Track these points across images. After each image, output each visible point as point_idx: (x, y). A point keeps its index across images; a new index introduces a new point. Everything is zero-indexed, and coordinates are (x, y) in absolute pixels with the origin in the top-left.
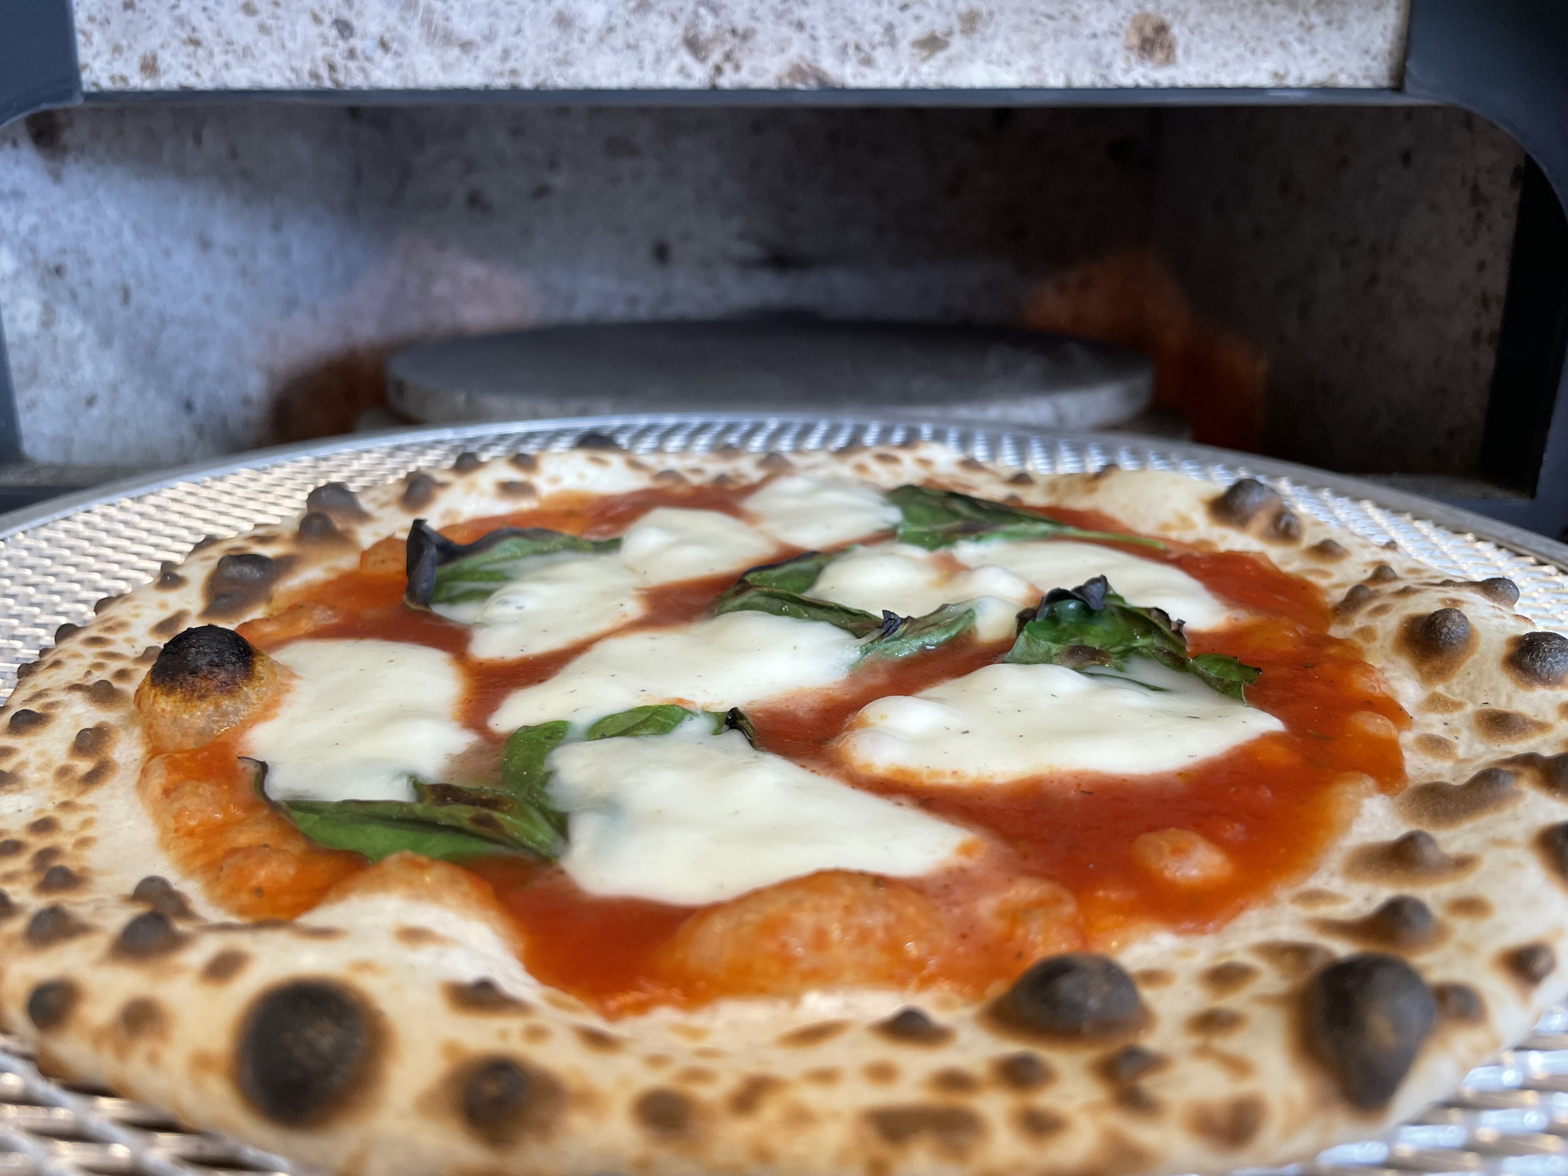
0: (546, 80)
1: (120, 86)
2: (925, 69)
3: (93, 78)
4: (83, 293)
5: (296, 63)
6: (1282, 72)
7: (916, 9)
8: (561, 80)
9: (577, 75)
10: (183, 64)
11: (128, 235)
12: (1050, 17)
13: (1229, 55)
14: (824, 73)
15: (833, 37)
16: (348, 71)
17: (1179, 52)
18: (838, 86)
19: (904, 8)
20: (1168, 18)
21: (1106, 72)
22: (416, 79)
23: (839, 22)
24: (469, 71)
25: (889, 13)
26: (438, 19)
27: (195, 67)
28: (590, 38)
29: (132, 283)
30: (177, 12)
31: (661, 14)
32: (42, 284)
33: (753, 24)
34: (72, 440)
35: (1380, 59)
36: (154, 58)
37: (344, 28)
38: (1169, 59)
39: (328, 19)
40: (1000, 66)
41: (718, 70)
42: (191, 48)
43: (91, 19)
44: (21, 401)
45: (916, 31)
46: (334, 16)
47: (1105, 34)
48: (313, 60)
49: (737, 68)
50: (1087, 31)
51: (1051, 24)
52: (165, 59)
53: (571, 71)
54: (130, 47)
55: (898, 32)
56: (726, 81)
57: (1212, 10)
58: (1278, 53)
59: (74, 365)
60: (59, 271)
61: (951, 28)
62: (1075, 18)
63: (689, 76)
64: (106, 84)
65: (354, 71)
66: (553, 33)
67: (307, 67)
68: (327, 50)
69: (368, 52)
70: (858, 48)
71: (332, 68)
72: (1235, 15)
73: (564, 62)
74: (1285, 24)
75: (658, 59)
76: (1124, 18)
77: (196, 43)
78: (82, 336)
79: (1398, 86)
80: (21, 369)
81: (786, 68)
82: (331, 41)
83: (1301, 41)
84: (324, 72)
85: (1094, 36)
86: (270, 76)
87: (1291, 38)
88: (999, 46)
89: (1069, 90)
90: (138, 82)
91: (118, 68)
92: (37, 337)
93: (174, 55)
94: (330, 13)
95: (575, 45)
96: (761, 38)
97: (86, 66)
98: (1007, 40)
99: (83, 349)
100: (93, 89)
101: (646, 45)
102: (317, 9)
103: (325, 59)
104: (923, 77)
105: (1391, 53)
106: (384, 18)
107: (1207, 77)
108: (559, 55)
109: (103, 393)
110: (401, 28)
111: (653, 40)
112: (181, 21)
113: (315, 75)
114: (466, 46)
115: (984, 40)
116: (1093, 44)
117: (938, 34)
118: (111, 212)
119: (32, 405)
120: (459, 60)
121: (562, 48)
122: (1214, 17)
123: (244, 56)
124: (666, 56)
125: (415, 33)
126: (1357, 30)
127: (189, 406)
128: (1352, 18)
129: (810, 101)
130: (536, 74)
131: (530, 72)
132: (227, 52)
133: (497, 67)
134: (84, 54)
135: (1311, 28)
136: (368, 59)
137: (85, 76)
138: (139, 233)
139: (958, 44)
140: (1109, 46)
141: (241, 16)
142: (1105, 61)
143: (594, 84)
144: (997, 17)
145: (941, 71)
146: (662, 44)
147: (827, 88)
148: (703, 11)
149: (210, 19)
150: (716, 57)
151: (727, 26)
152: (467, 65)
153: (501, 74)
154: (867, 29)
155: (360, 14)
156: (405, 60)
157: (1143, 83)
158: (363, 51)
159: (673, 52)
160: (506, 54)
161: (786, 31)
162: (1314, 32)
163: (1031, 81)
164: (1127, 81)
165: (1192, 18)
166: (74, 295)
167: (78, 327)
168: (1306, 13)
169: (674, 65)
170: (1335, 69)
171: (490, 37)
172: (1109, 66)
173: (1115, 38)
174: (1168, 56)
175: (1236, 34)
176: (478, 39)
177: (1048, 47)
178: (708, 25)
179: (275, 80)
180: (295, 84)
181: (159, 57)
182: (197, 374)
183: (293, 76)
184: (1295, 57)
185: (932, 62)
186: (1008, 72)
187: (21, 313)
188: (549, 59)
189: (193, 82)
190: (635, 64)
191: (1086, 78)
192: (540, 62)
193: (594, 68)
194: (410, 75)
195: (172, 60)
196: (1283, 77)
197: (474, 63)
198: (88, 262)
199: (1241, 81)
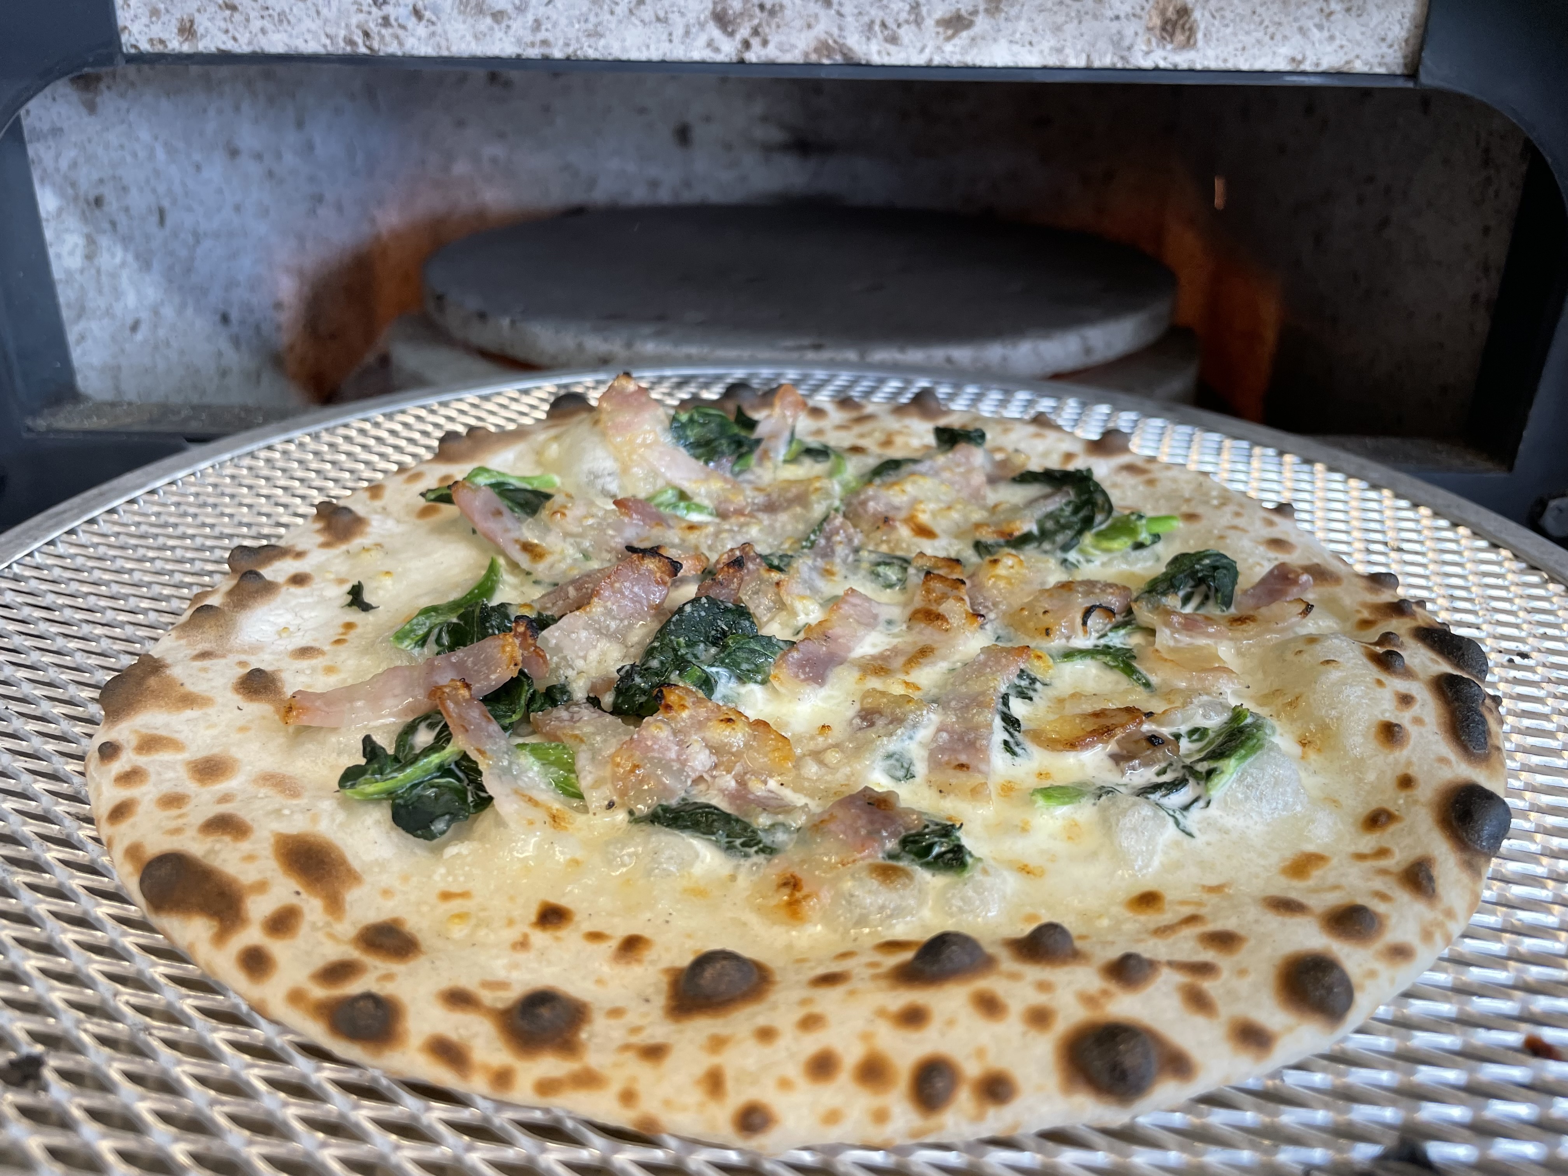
0: (575, 52)
1: (159, 48)
2: (948, 48)
3: (132, 41)
4: (122, 220)
5: (331, 30)
6: (1299, 57)
8: (591, 51)
9: (606, 47)
10: (220, 29)
11: (161, 154)
13: (1249, 40)
14: (850, 49)
15: (860, 13)
16: (382, 38)
17: (1200, 35)
18: (863, 62)
20: (1191, 2)
21: (1126, 53)
22: (448, 49)
24: (501, 40)
27: (232, 31)
28: (621, 10)
29: (166, 203)
32: (84, 218)
34: (119, 368)
35: (1396, 47)
36: (192, 22)
38: (1189, 43)
40: (1023, 46)
41: (747, 45)
42: (228, 13)
44: (72, 336)
45: (941, 10)
47: (1127, 17)
48: (347, 26)
49: (765, 43)
50: (1110, 13)
51: (1076, 5)
52: (202, 23)
53: (602, 42)
54: (167, 11)
55: (924, 10)
56: (751, 57)
58: (1297, 39)
59: (117, 293)
60: (98, 202)
61: (975, 6)
63: (717, 50)
64: (145, 46)
65: (388, 39)
66: (585, 5)
67: (342, 33)
68: (362, 17)
69: (401, 21)
70: (884, 25)
71: (366, 34)
73: (595, 34)
74: (1306, 10)
75: (687, 33)
77: (233, 8)
78: (123, 264)
79: (1412, 71)
80: (69, 305)
81: (813, 44)
82: (365, 8)
83: (1320, 27)
84: (359, 39)
85: (1117, 18)
86: (306, 41)
87: (1310, 24)
88: (1022, 26)
89: (1088, 69)
90: (176, 44)
91: (157, 31)
92: (82, 271)
93: (211, 19)
95: (606, 17)
96: (788, 14)
97: (125, 28)
98: (1031, 20)
99: (125, 275)
100: (133, 51)
101: (675, 17)
103: (358, 27)
104: (948, 57)
105: (1406, 41)
107: (1225, 61)
108: (590, 26)
109: (144, 315)
111: (682, 14)
113: (351, 42)
114: (498, 16)
115: (1007, 19)
116: (1115, 25)
117: (963, 13)
118: (145, 135)
119: (82, 338)
120: (491, 29)
121: (592, 19)
123: (280, 21)
124: (694, 30)
126: (1376, 17)
127: (225, 319)
128: (1371, 6)
129: (835, 75)
130: (567, 45)
131: (561, 42)
132: (262, 17)
133: (529, 38)
134: (122, 17)
135: (1331, 14)
136: (403, 27)
137: (124, 38)
138: (171, 150)
139: (982, 23)
140: (1130, 29)
142: (1126, 43)
143: (624, 57)
145: (964, 51)
146: (691, 17)
147: (852, 64)
150: (744, 32)
151: (755, 1)
152: (499, 34)
153: (533, 45)
154: (892, 6)
156: (438, 29)
157: (1162, 64)
158: (396, 20)
159: (702, 25)
160: (537, 25)
161: (814, 7)
162: (1333, 18)
163: (1052, 61)
164: (1147, 63)
165: (1213, 4)
166: (113, 224)
167: (119, 254)
169: (703, 39)
170: (1351, 56)
171: (522, 8)
172: (1129, 48)
173: (1137, 20)
174: (1189, 38)
175: (1257, 19)
176: (510, 8)
177: (1071, 28)
179: (311, 46)
180: (331, 49)
181: (196, 21)
182: (231, 284)
183: (328, 42)
184: (1313, 44)
185: (956, 41)
186: (1030, 52)
187: (65, 249)
188: (579, 30)
189: (230, 46)
190: (665, 37)
191: (1105, 59)
192: (572, 33)
193: (624, 40)
194: (444, 43)
195: (209, 24)
196: (1300, 62)
197: (506, 33)
198: (125, 189)
199: (1258, 66)
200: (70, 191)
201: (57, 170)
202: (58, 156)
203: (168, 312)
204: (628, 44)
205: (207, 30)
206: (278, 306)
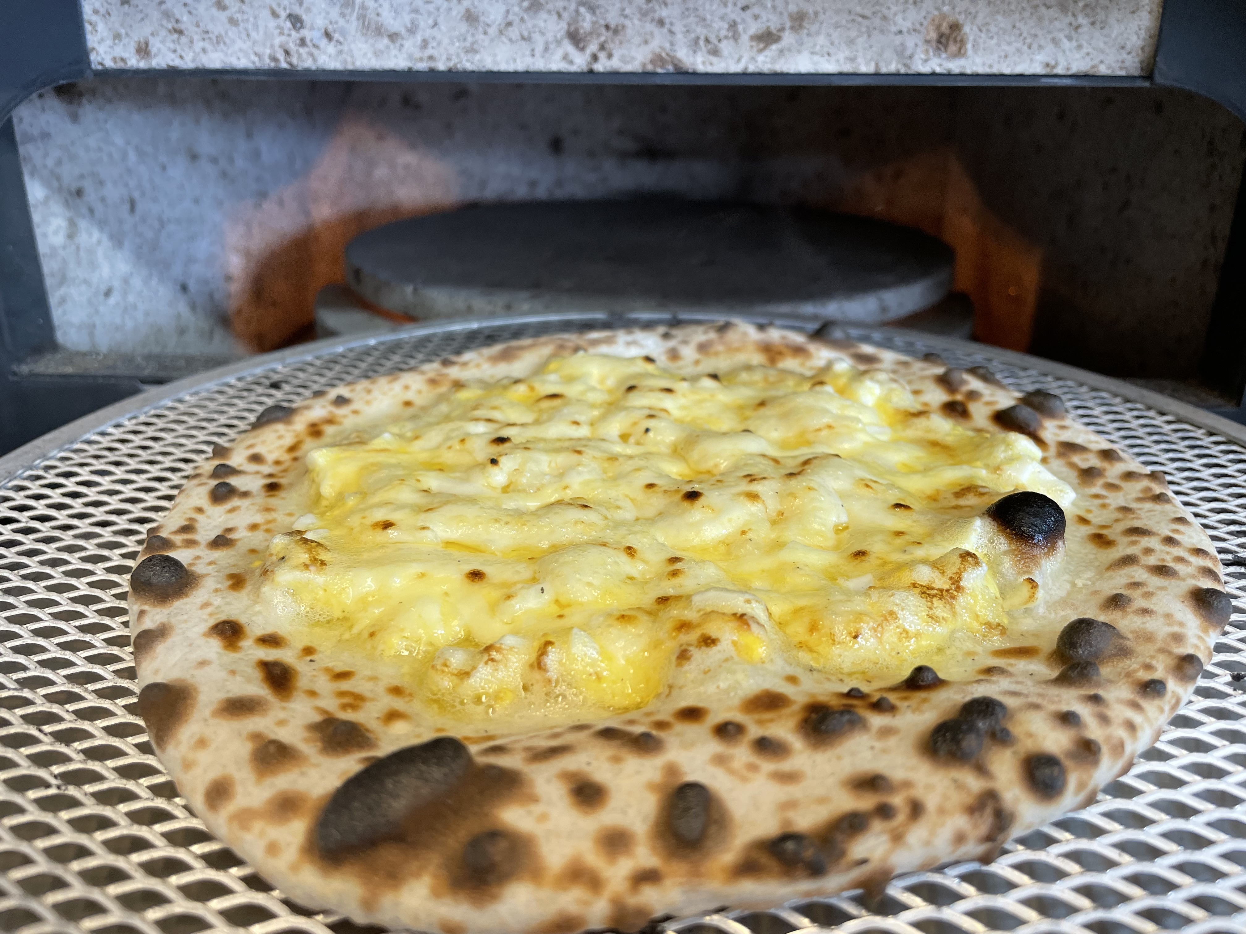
0: (456, 65)
1: (120, 65)
2: (761, 58)
3: (99, 59)
4: (99, 208)
5: (259, 49)
6: (1053, 63)
7: (756, 10)
8: (469, 64)
9: (480, 61)
10: (169, 49)
11: (132, 157)
12: (864, 17)
13: (1010, 49)
14: (680, 61)
15: (688, 31)
16: (300, 56)
17: (969, 46)
18: (690, 71)
19: (745, 8)
20: (961, 18)
21: (909, 62)
22: (353, 63)
23: (692, 19)
24: (396, 56)
25: (732, 12)
26: (371, 15)
27: (179, 51)
28: (492, 31)
29: (136, 195)
30: (163, 7)
31: (549, 12)
32: (67, 204)
33: (622, 20)
34: (94, 326)
35: (1134, 54)
36: (147, 44)
37: (296, 21)
38: (960, 53)
39: (283, 14)
40: (822, 56)
41: (595, 58)
42: (176, 36)
43: (96, 12)
44: (53, 300)
45: (754, 28)
46: (288, 11)
47: (909, 32)
48: (272, 46)
49: (610, 56)
50: (894, 29)
51: (866, 22)
52: (155, 45)
53: (477, 57)
54: (127, 34)
55: (740, 28)
56: (599, 67)
57: (998, 12)
58: (1050, 48)
59: (93, 265)
60: (79, 193)
61: (782, 24)
62: (885, 18)
63: (571, 62)
64: (109, 64)
65: (305, 56)
66: (463, 27)
67: (268, 51)
68: (283, 38)
69: (315, 41)
70: (707, 40)
71: (287, 53)
72: (1017, 16)
73: (472, 50)
74: (1057, 24)
75: (546, 49)
76: (925, 18)
77: (180, 32)
78: (99, 242)
79: (1149, 74)
80: (52, 275)
81: (649, 57)
82: (286, 32)
83: (1070, 38)
84: (281, 56)
85: (900, 32)
86: (239, 59)
87: (1061, 35)
88: (821, 40)
89: (877, 74)
90: (134, 62)
91: (119, 51)
92: (64, 248)
93: (163, 42)
94: (285, 9)
95: (480, 37)
96: (629, 32)
97: (93, 49)
98: (829, 35)
99: (100, 252)
100: (100, 67)
101: (536, 36)
102: (275, 6)
103: (281, 46)
104: (760, 66)
105: (1142, 49)
106: (328, 13)
107: (991, 66)
108: (467, 44)
109: (116, 284)
110: (341, 22)
111: (543, 34)
112: (167, 15)
113: (274, 59)
114: (393, 37)
115: (809, 35)
116: (898, 39)
117: (773, 29)
118: (119, 140)
119: (63, 301)
120: (388, 47)
121: (470, 39)
122: (999, 17)
123: (218, 43)
124: (552, 46)
125: (353, 26)
126: (1116, 30)
127: (184, 288)
128: (1112, 20)
129: (668, 82)
130: (449, 59)
131: (444, 57)
132: (204, 39)
133: (418, 54)
134: (91, 40)
135: (1078, 27)
136: (316, 46)
137: (93, 57)
138: (141, 153)
139: (788, 38)
140: (910, 41)
141: (214, 11)
142: (908, 53)
143: (495, 69)
144: (822, 17)
145: (774, 60)
146: (550, 36)
147: (681, 72)
148: (582, 10)
149: (190, 13)
150: (593, 47)
151: (602, 22)
152: (394, 52)
153: (421, 60)
154: (714, 25)
155: (308, 10)
156: (345, 48)
157: (938, 70)
158: (311, 40)
159: (559, 42)
160: (425, 44)
161: (650, 27)
162: (1080, 30)
163: (847, 68)
164: (925, 69)
165: (980, 20)
166: (91, 211)
167: (96, 235)
168: (1074, 15)
169: (559, 54)
170: (1096, 62)
171: (412, 30)
172: (911, 57)
173: (917, 34)
174: (960, 49)
175: (1016, 32)
176: (403, 31)
177: (861, 41)
178: (586, 23)
179: (242, 62)
180: (258, 65)
181: (151, 43)
182: (190, 260)
183: (256, 59)
184: (1064, 52)
185: (767, 52)
186: (828, 61)
187: (51, 229)
188: (459, 48)
189: (178, 63)
190: (528, 52)
191: (892, 67)
192: (452, 50)
193: (495, 55)
194: (349, 59)
195: (161, 46)
196: (1054, 67)
197: (400, 50)
198: (101, 183)
199: (1018, 70)
200: (55, 184)
201: (45, 166)
202: (46, 155)
203: (137, 282)
204: (499, 58)
205: (159, 50)
206: (229, 278)
